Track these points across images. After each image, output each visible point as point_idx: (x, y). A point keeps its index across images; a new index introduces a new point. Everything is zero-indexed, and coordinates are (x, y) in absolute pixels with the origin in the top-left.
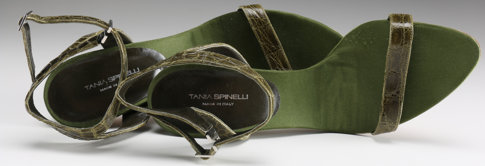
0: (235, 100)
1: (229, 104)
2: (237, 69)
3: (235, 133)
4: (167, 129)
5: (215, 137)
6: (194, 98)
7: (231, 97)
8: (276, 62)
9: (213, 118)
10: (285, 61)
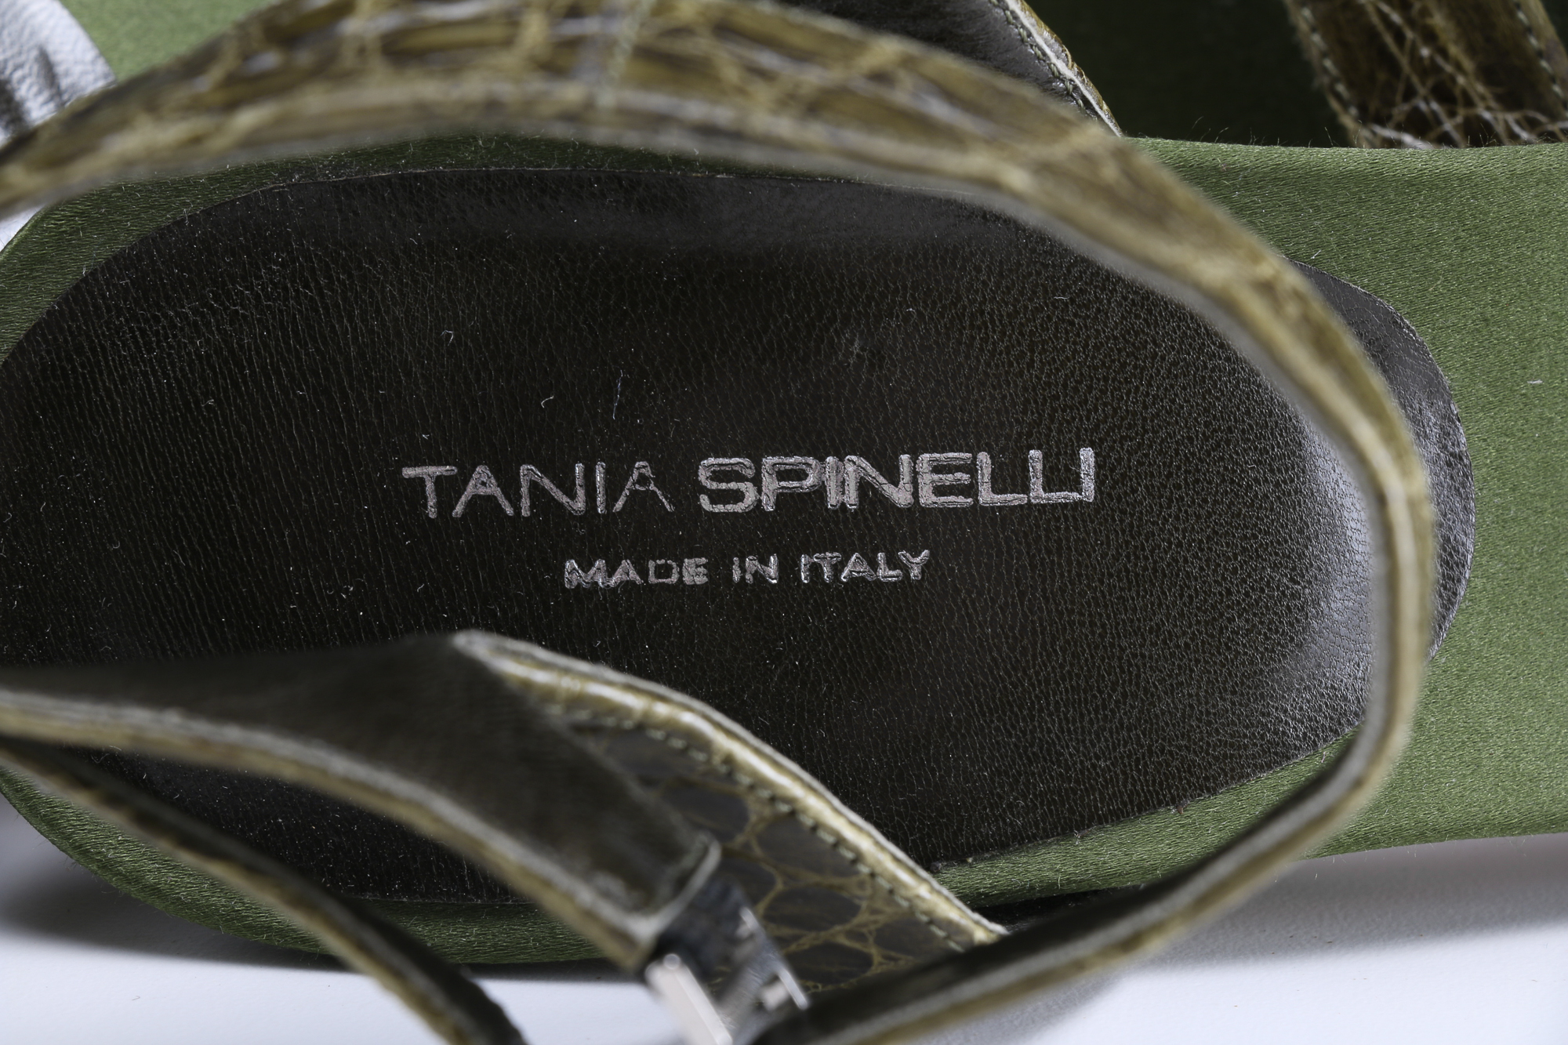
0: (946, 513)
1: (874, 565)
2: (992, 184)
3: (984, 931)
4: (151, 879)
5: (752, 980)
6: (459, 509)
7: (894, 480)
8: (1399, 37)
9: (704, 744)
10: (1512, 15)
